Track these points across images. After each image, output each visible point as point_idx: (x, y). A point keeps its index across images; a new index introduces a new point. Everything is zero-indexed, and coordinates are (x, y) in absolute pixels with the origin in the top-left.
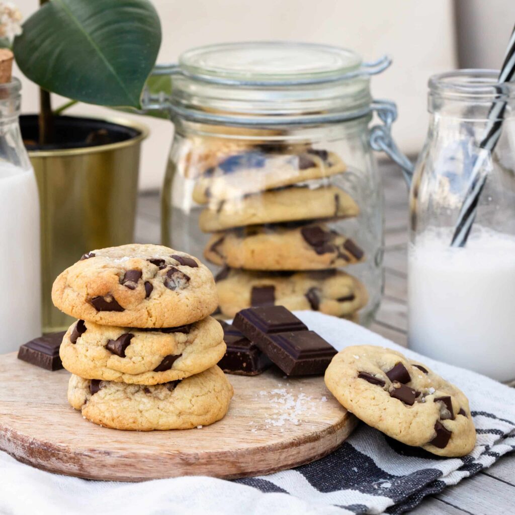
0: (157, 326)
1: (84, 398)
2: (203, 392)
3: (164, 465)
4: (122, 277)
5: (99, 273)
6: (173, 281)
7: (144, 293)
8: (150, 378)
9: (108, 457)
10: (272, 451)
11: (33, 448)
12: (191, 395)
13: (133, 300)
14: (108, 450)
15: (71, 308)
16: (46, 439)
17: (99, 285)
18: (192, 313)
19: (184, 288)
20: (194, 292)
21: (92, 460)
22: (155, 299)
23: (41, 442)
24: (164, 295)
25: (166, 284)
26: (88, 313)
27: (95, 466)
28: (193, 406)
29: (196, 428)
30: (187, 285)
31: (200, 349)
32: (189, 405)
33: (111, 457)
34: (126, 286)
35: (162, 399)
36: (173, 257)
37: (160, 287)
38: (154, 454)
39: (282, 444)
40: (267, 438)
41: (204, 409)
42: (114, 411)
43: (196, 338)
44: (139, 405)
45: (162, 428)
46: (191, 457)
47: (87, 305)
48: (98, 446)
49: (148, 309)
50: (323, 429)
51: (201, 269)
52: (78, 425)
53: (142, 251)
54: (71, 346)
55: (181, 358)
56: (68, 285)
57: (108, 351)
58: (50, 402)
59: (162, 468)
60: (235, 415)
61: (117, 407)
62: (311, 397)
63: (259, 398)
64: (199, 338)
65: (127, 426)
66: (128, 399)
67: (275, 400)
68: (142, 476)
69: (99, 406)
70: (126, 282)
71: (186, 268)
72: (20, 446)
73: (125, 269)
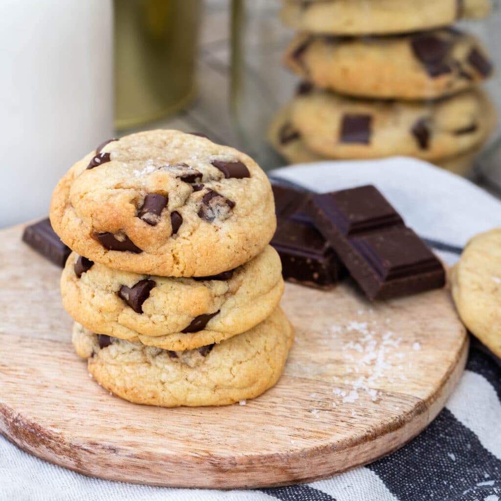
0: (187, 274)
1: (91, 350)
2: (249, 356)
3: (189, 471)
4: (141, 203)
6: (211, 209)
7: (170, 229)
8: (177, 342)
9: (114, 454)
10: (337, 450)
11: (17, 427)
12: (232, 361)
13: (154, 241)
14: (114, 446)
15: (71, 241)
17: (107, 218)
18: (234, 257)
19: (226, 219)
20: (239, 225)
21: (93, 457)
22: (184, 238)
23: (28, 421)
24: (197, 231)
25: (201, 214)
26: (93, 252)
27: (97, 464)
28: (234, 377)
29: (237, 403)
30: (231, 214)
31: (246, 300)
32: (228, 376)
33: (117, 455)
34: (144, 220)
35: (192, 365)
36: (215, 164)
37: (192, 219)
38: (175, 456)
39: (351, 439)
40: (331, 430)
41: (249, 380)
42: (127, 378)
43: (241, 286)
44: (161, 373)
45: (191, 405)
46: (226, 462)
47: (92, 241)
48: (100, 436)
49: (174, 252)
50: (409, 410)
51: (253, 180)
52: (80, 389)
53: (176, 148)
54: (75, 282)
55: (218, 316)
56: (71, 203)
57: (120, 299)
58: (51, 337)
59: (185, 474)
60: (294, 375)
61: (131, 374)
62: (400, 339)
63: (330, 338)
64: (244, 285)
65: (143, 402)
66: (147, 364)
67: (351, 345)
68: (159, 481)
69: (109, 367)
70: (145, 213)
71: (230, 185)
72: (2, 419)
73: (145, 189)
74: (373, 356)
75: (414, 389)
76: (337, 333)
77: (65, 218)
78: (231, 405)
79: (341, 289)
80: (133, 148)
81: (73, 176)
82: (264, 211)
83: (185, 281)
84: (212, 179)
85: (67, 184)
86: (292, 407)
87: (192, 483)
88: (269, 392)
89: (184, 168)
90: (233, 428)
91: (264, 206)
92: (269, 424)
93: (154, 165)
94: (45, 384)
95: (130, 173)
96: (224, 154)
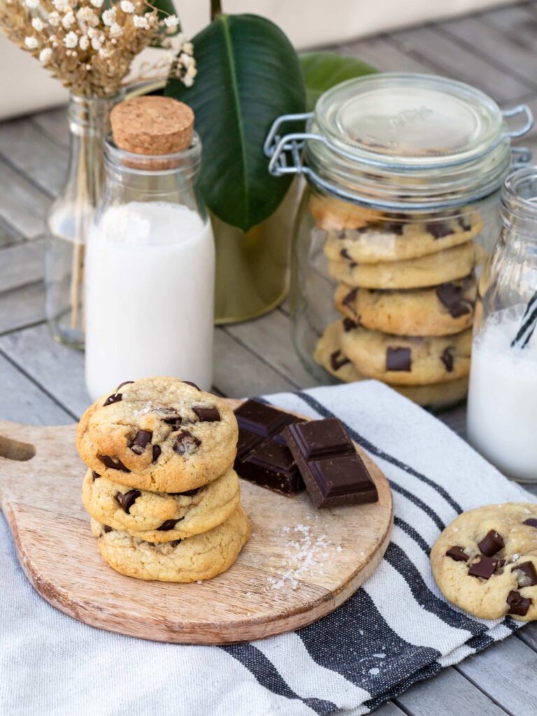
0: (161, 490)
1: (100, 533)
2: (207, 549)
3: (150, 629)
4: (134, 436)
5: (113, 429)
7: (151, 458)
8: (153, 536)
10: (258, 624)
11: (40, 583)
12: (192, 552)
13: (138, 465)
14: (101, 606)
16: (51, 579)
17: (107, 446)
18: (196, 481)
19: (193, 453)
20: (203, 458)
21: (87, 612)
22: (160, 465)
23: (46, 581)
24: (170, 461)
25: (175, 448)
26: (98, 468)
27: (89, 617)
28: (193, 564)
29: (196, 582)
30: (197, 449)
31: (205, 511)
32: (189, 563)
33: (102, 613)
34: (133, 450)
35: (164, 553)
36: (195, 410)
37: (168, 452)
38: (142, 618)
39: (269, 617)
40: (256, 609)
41: (205, 566)
42: (119, 557)
43: (202, 500)
44: (142, 556)
45: (162, 580)
46: (176, 625)
47: (97, 460)
48: (93, 598)
49: (153, 474)
50: (318, 598)
51: (222, 423)
52: (89, 560)
53: (172, 393)
54: (90, 484)
55: (183, 521)
56: (88, 429)
57: (116, 502)
59: (148, 631)
61: (122, 554)
62: (330, 542)
63: (279, 537)
64: (204, 500)
65: (129, 575)
66: (133, 549)
67: (292, 544)
68: (130, 634)
69: (108, 547)
70: (135, 445)
71: (201, 428)
72: (32, 575)
73: (138, 427)
74: (305, 553)
75: (326, 582)
76: (286, 532)
77: (83, 440)
78: (191, 583)
80: (140, 391)
81: (96, 407)
82: (225, 448)
85: (91, 413)
86: (234, 588)
87: (152, 637)
88: (222, 576)
89: (170, 412)
90: (187, 601)
91: (226, 443)
92: (213, 599)
93: (152, 406)
94: (65, 553)
95: (131, 412)
96: (204, 402)
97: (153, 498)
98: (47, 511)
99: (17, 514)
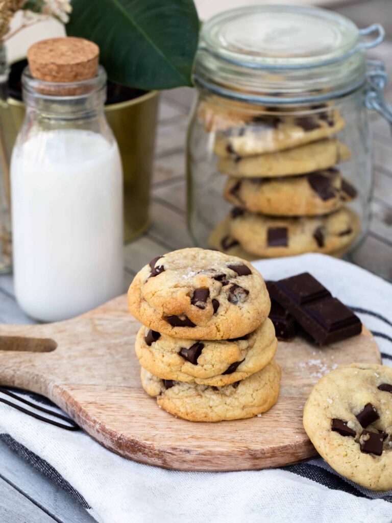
0: (225, 338)
1: (159, 391)
2: (262, 386)
3: (236, 460)
4: (192, 295)
5: (173, 292)
7: (213, 310)
8: (219, 380)
9: (188, 454)
11: (121, 443)
12: (252, 390)
14: (188, 449)
16: (133, 436)
17: (174, 306)
18: (252, 324)
19: (245, 301)
20: (253, 304)
21: (174, 457)
22: (222, 315)
23: (128, 438)
24: (229, 311)
25: (230, 299)
26: (165, 328)
27: (177, 461)
28: (254, 399)
29: (256, 416)
30: (247, 298)
31: (259, 352)
32: (251, 399)
33: (190, 454)
34: (197, 306)
35: (228, 395)
36: (231, 267)
37: (225, 303)
38: (227, 451)
41: (263, 401)
42: (188, 407)
43: (255, 342)
44: (209, 401)
45: (229, 419)
46: (259, 452)
47: (164, 322)
48: (178, 444)
49: (217, 324)
51: (254, 276)
52: (155, 416)
53: (202, 259)
54: (148, 349)
55: (244, 362)
56: (144, 299)
57: (181, 357)
58: (126, 385)
59: (234, 462)
60: (285, 395)
61: (190, 403)
63: (300, 371)
64: (257, 342)
65: (199, 420)
66: (199, 396)
67: (314, 374)
68: (217, 469)
69: (174, 400)
70: (196, 302)
71: (243, 280)
72: (109, 438)
73: (193, 287)
76: (304, 367)
77: (142, 308)
78: (252, 417)
79: (297, 340)
80: (176, 261)
81: (140, 282)
82: (264, 295)
83: (223, 342)
84: (231, 277)
85: (138, 287)
86: (290, 415)
88: (273, 408)
89: (213, 272)
90: (258, 431)
92: (278, 427)
93: (193, 271)
94: (133, 414)
95: (180, 277)
96: (233, 261)
97: (216, 346)
98: (95, 385)
99: (71, 393)
